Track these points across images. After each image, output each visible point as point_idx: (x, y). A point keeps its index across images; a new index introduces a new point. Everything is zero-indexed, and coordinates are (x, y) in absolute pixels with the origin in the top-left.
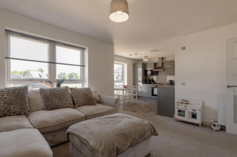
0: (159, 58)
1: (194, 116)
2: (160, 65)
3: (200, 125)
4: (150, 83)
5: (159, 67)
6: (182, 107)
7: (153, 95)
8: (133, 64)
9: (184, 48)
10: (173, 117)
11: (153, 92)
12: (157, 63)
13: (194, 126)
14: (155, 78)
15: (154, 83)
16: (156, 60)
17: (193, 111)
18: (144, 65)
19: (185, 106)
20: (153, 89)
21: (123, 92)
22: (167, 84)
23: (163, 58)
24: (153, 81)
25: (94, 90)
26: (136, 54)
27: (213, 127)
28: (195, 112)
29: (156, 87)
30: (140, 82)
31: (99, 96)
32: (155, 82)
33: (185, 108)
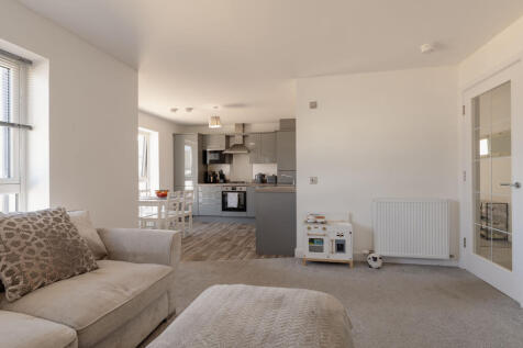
0: (237, 125)
1: (340, 247)
2: (238, 140)
3: (351, 265)
4: (215, 182)
5: (235, 146)
6: (317, 232)
7: (225, 208)
8: (174, 135)
9: (314, 105)
10: (293, 255)
11: (224, 203)
12: (233, 136)
13: (341, 268)
14: (226, 169)
15: (225, 181)
16: (231, 129)
17: (339, 238)
18: (203, 139)
19: (324, 229)
20: (224, 196)
21: (160, 210)
22: (254, 181)
23: (244, 125)
24: (222, 176)
25: (76, 213)
26: (190, 109)
27: (371, 262)
28: (342, 238)
29: (234, 190)
31: (100, 232)
32: (227, 178)
33: (322, 232)
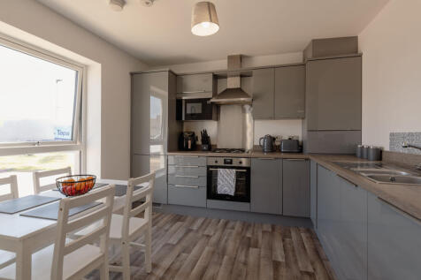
0: (231, 58)
4: (195, 148)
7: (212, 193)
8: (132, 74)
14: (211, 127)
15: (211, 148)
16: (221, 65)
18: (176, 81)
20: (211, 174)
23: (241, 57)
24: (205, 139)
29: (228, 164)
30: (156, 143)
32: (213, 142)
